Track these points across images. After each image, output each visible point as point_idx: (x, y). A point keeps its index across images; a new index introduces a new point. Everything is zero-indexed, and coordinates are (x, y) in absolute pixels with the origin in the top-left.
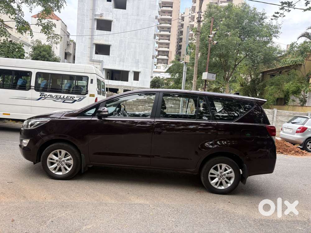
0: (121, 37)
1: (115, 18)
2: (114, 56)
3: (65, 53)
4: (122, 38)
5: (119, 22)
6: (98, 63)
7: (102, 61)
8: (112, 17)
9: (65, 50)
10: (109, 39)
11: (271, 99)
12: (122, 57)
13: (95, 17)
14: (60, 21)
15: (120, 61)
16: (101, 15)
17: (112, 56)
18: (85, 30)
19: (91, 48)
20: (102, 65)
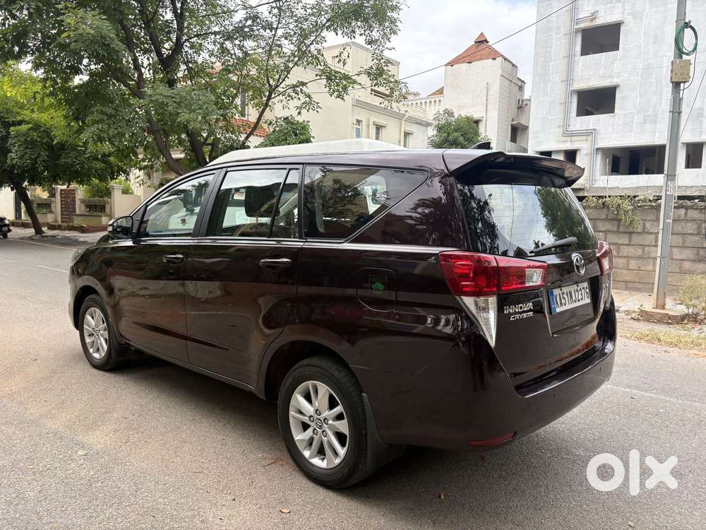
0: (648, 59)
1: (629, 14)
2: (626, 112)
3: (512, 127)
4: (650, 61)
5: (642, 20)
6: (584, 138)
7: (594, 130)
8: (623, 13)
9: (513, 120)
10: (612, 71)
12: (651, 109)
13: (576, 27)
14: (499, 59)
15: (645, 122)
16: (593, 17)
17: (623, 112)
18: (552, 63)
19: (566, 104)
20: (594, 142)
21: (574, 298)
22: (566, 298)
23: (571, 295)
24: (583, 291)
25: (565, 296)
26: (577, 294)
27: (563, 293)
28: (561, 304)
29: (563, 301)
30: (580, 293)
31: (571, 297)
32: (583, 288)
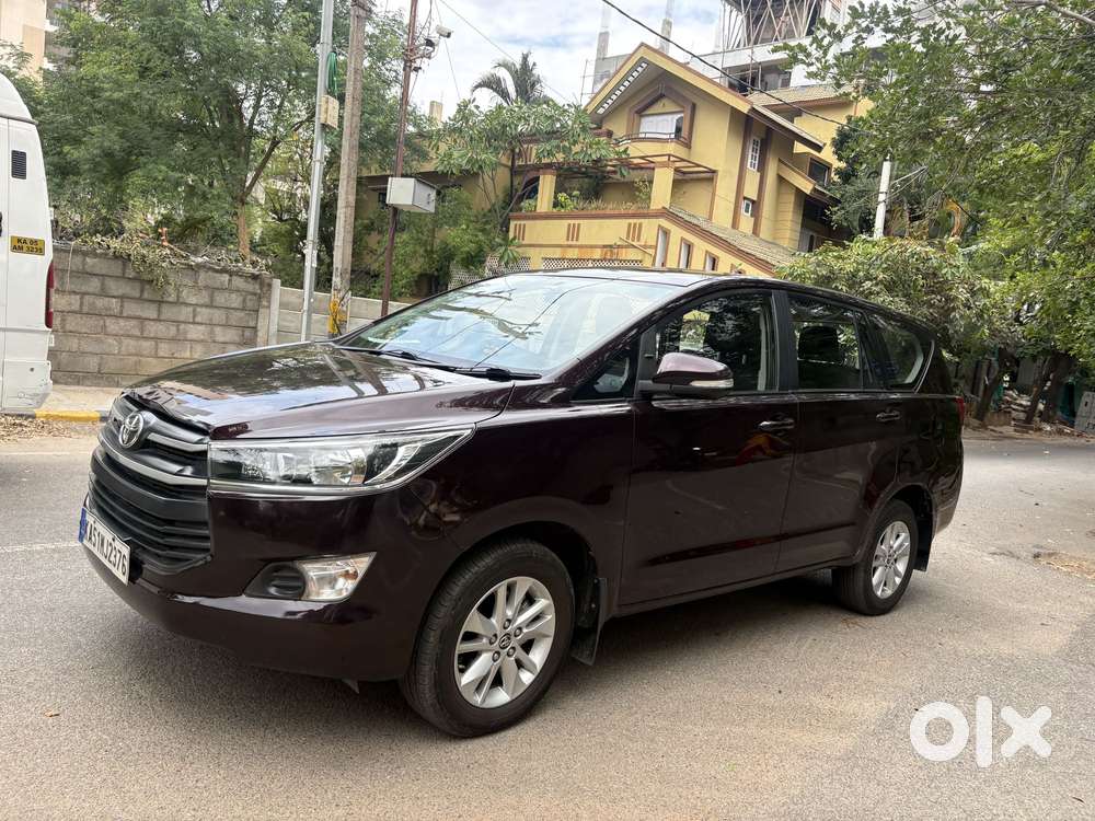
11: (403, 277)
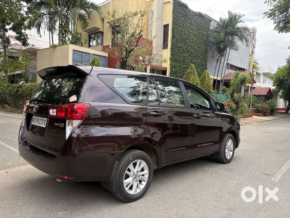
21: (39, 122)
22: (36, 120)
23: (38, 120)
24: (43, 121)
25: (36, 119)
26: (40, 121)
27: (36, 118)
28: (34, 122)
29: (35, 121)
30: (42, 121)
31: (38, 121)
32: (44, 120)
